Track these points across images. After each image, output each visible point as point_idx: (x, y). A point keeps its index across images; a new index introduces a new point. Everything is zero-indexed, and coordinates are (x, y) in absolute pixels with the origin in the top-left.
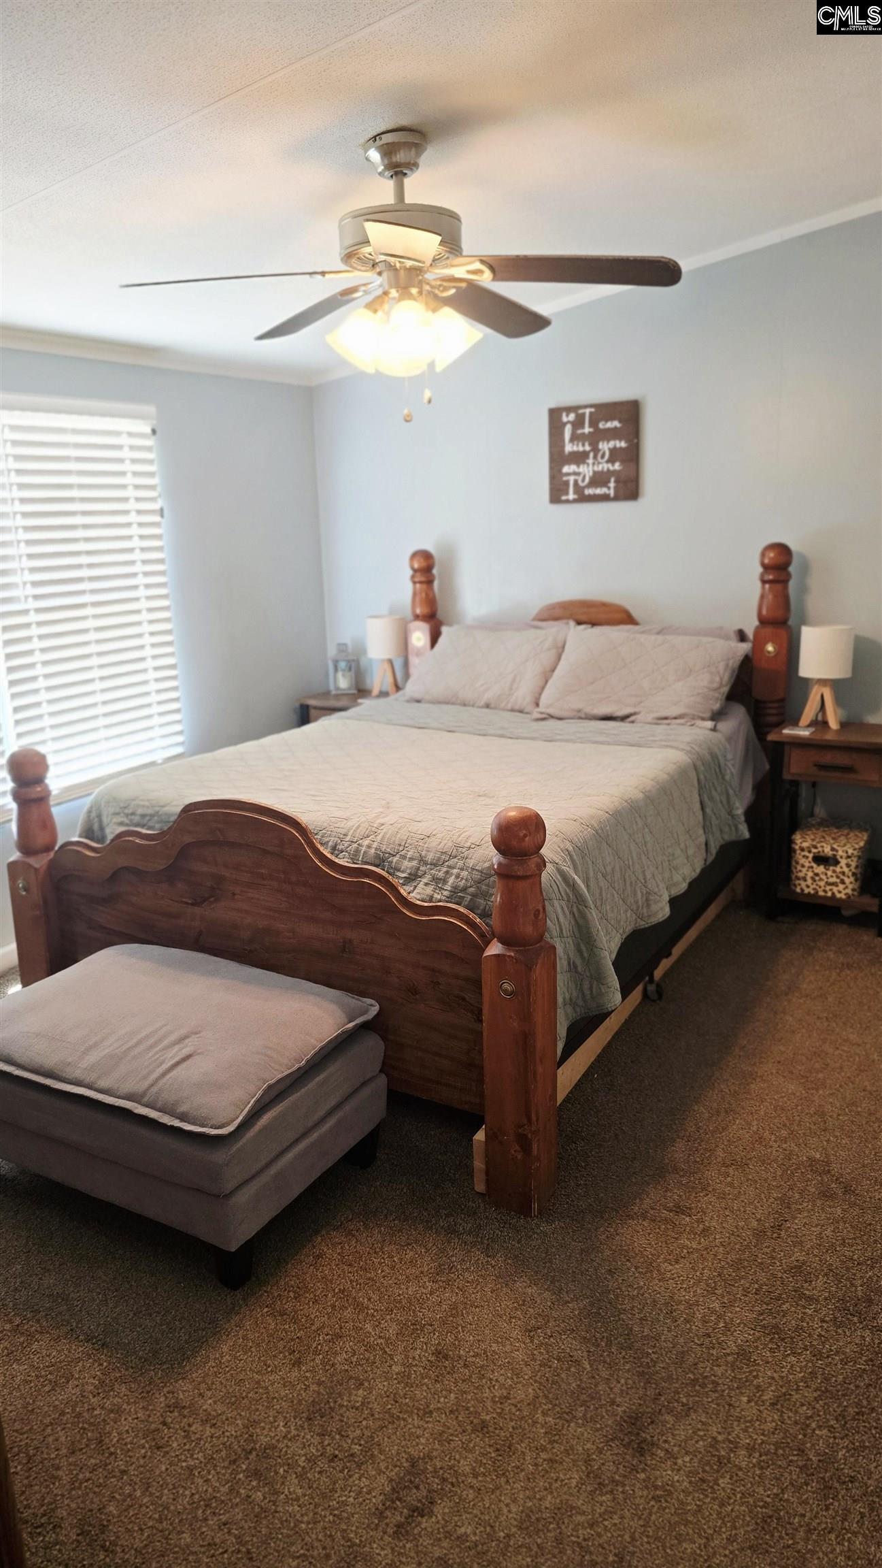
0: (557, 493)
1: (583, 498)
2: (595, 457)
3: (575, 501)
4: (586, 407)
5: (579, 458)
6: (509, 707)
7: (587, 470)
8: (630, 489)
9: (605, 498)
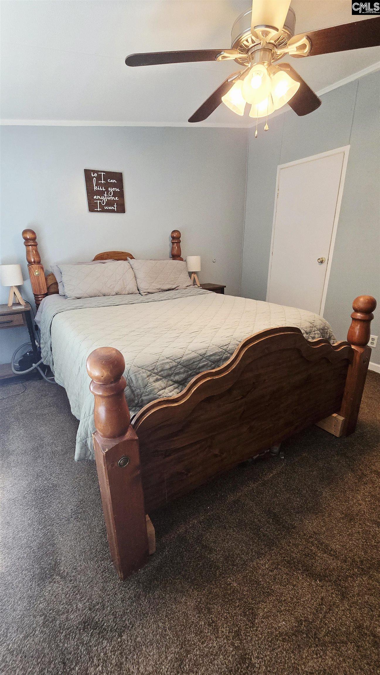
0: (92, 208)
1: (103, 211)
2: (107, 194)
3: (100, 211)
4: (102, 172)
5: (101, 193)
6: (127, 293)
7: (105, 199)
8: (121, 209)
9: (113, 211)
